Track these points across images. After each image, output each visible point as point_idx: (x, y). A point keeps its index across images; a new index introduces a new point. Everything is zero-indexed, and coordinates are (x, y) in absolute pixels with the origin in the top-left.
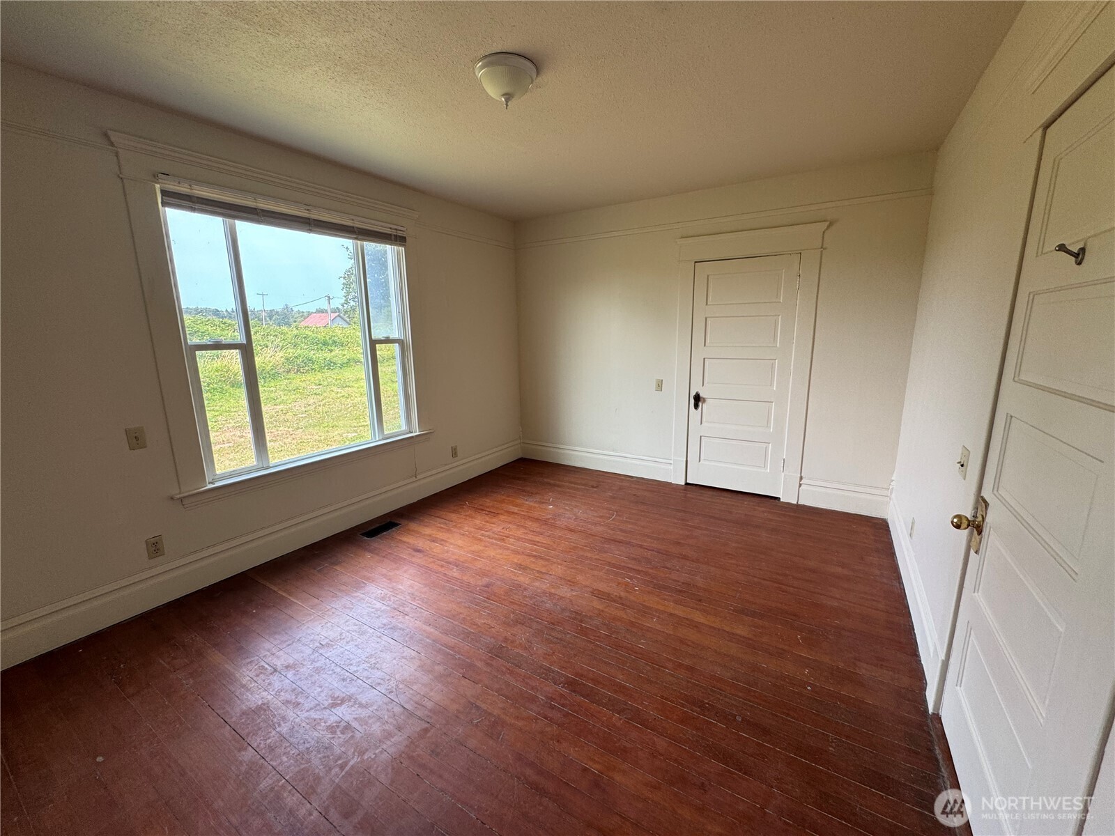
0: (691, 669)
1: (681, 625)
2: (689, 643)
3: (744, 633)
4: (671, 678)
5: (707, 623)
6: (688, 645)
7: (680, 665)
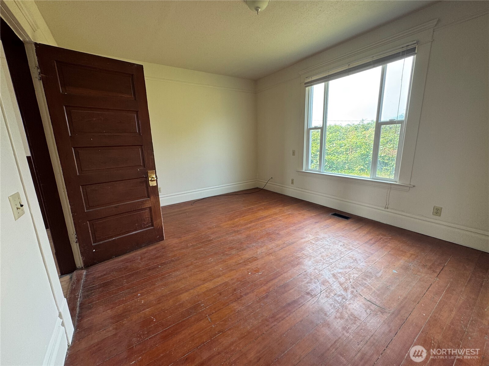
0: (187, 266)
1: (210, 276)
2: (198, 273)
3: (182, 296)
4: (190, 260)
5: (202, 286)
6: (198, 272)
7: (191, 264)
